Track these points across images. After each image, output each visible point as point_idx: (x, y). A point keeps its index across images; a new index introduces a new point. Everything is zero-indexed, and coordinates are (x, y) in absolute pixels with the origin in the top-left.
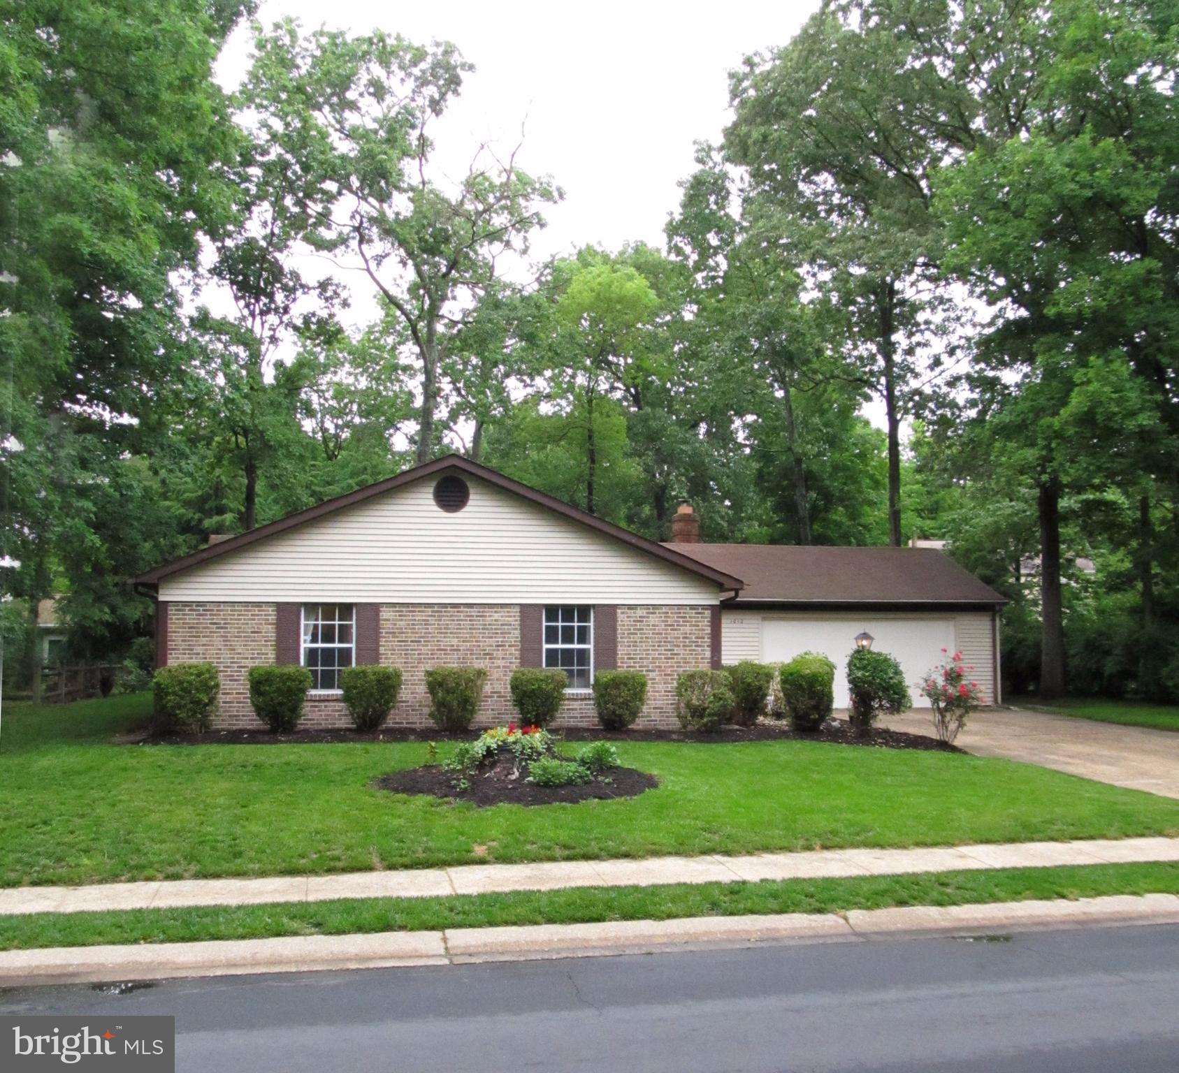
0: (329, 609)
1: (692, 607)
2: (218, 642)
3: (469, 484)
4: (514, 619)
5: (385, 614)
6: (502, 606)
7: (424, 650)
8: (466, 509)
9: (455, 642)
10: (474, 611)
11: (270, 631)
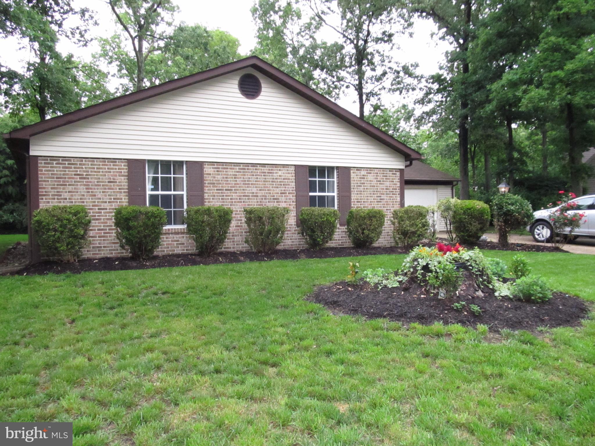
0: (166, 166)
1: (391, 170)
2: (82, 189)
3: (261, 81)
4: (290, 174)
5: (208, 169)
6: (284, 166)
7: (234, 196)
8: (260, 97)
9: (254, 190)
10: (266, 170)
11: (123, 181)
